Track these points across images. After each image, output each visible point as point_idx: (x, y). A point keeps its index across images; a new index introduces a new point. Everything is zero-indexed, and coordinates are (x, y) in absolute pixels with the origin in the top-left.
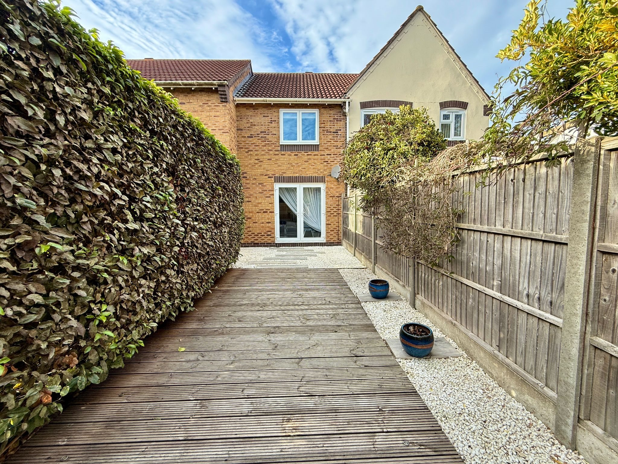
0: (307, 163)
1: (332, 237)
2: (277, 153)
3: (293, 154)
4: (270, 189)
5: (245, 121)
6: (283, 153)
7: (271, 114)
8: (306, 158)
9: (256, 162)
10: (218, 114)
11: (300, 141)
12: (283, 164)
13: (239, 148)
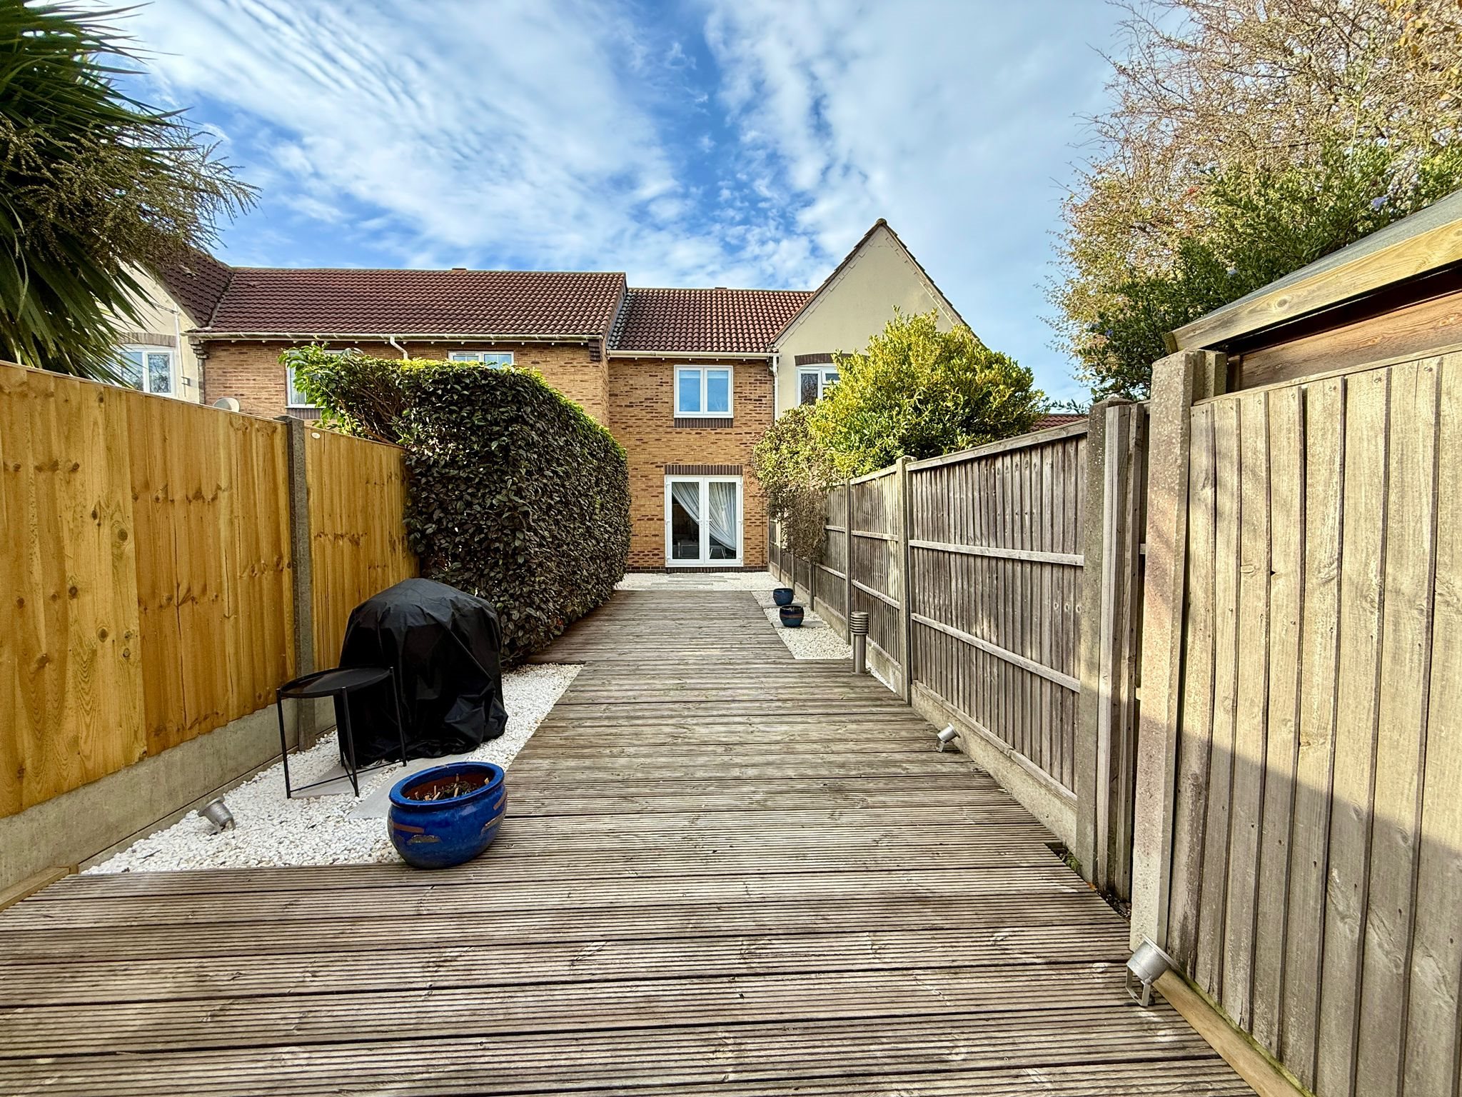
0: (715, 446)
1: (752, 558)
2: (669, 430)
3: (694, 432)
4: (659, 484)
5: (621, 382)
6: (678, 430)
7: (662, 373)
8: (713, 438)
9: (638, 443)
10: (586, 377)
11: (704, 413)
12: (679, 446)
13: (612, 422)
